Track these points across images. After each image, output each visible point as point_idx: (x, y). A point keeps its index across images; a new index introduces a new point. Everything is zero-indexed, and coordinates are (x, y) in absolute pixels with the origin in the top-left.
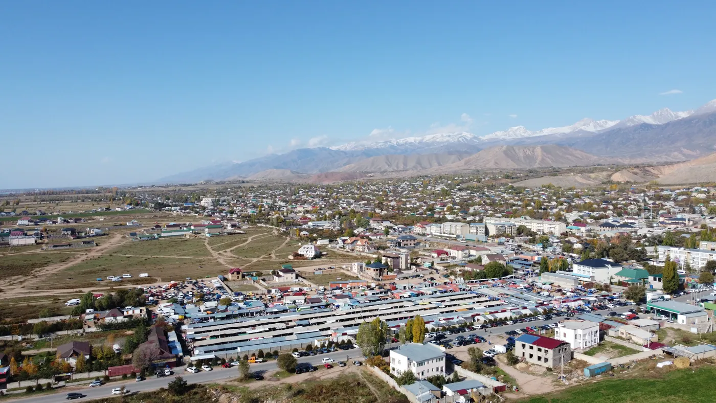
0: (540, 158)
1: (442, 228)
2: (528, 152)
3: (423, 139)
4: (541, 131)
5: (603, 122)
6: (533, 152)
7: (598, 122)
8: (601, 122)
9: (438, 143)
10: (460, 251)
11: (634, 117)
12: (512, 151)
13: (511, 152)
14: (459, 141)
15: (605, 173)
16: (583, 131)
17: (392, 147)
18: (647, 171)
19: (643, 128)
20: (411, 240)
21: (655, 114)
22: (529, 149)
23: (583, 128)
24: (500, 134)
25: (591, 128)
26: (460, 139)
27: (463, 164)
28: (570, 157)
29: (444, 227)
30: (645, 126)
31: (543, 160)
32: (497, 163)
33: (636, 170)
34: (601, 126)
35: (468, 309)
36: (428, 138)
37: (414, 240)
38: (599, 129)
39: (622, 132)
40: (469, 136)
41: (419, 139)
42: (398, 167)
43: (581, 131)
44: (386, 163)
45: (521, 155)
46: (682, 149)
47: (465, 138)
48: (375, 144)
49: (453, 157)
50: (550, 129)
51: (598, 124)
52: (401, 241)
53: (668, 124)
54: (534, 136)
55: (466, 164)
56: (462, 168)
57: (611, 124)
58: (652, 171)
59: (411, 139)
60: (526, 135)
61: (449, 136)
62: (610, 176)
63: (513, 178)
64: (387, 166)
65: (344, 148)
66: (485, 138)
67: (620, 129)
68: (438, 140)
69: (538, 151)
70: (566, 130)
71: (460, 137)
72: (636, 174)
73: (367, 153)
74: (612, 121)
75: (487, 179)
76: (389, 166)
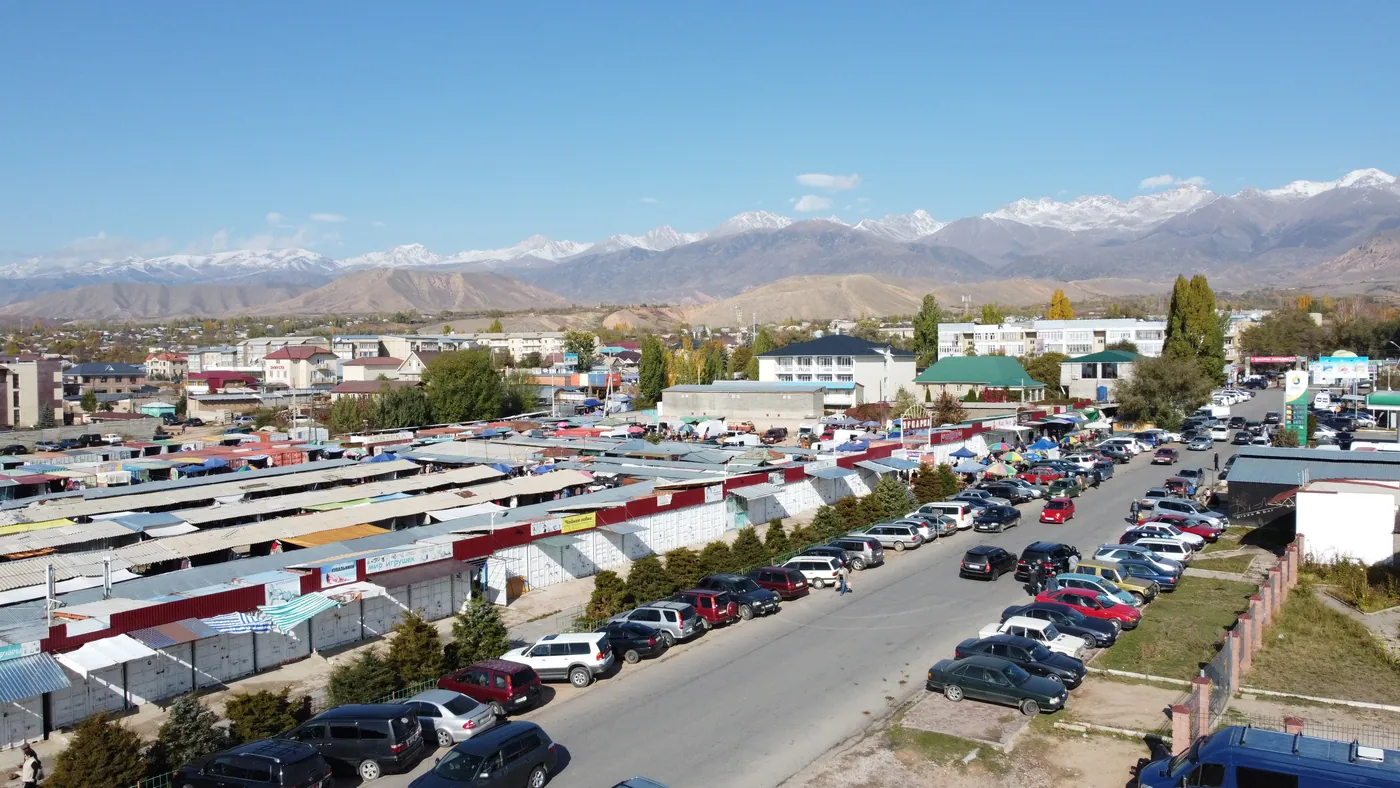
0: (460, 296)
1: (240, 356)
2: (438, 283)
3: (209, 260)
4: (457, 256)
5: (566, 244)
6: (448, 283)
7: (558, 243)
8: (564, 243)
9: (245, 269)
10: (303, 363)
11: (618, 238)
12: (406, 280)
13: (403, 281)
14: (291, 267)
15: (591, 316)
16: (533, 257)
17: (133, 272)
18: (661, 313)
19: (634, 255)
20: (119, 378)
21: (650, 234)
22: (439, 279)
23: (531, 252)
24: (377, 258)
25: (547, 254)
26: (294, 264)
27: (301, 304)
28: (517, 295)
29: (245, 353)
30: (637, 253)
31: (467, 298)
32: (374, 302)
33: (644, 311)
34: (563, 251)
35: (384, 524)
36: (219, 258)
37: (133, 379)
38: (560, 255)
39: (600, 262)
40: (312, 257)
41: (200, 260)
42: (145, 311)
43: (528, 258)
44: (116, 301)
45: (425, 287)
46: (697, 292)
47: (304, 263)
48: (90, 265)
49: (279, 292)
50: (473, 252)
51: (558, 247)
52: (80, 380)
53: (673, 251)
54: (445, 262)
55: (307, 303)
56: (298, 311)
57: (580, 249)
58: (670, 314)
59: (181, 259)
60: (428, 262)
61: (269, 256)
62: (601, 319)
63: (412, 322)
64: (118, 309)
65: (10, 272)
66: (346, 263)
67: (596, 257)
68: (244, 263)
69: (458, 282)
70: (504, 255)
71: (294, 259)
72: (644, 317)
73: (67, 282)
74: (581, 243)
75: (356, 322)
76: (122, 306)
